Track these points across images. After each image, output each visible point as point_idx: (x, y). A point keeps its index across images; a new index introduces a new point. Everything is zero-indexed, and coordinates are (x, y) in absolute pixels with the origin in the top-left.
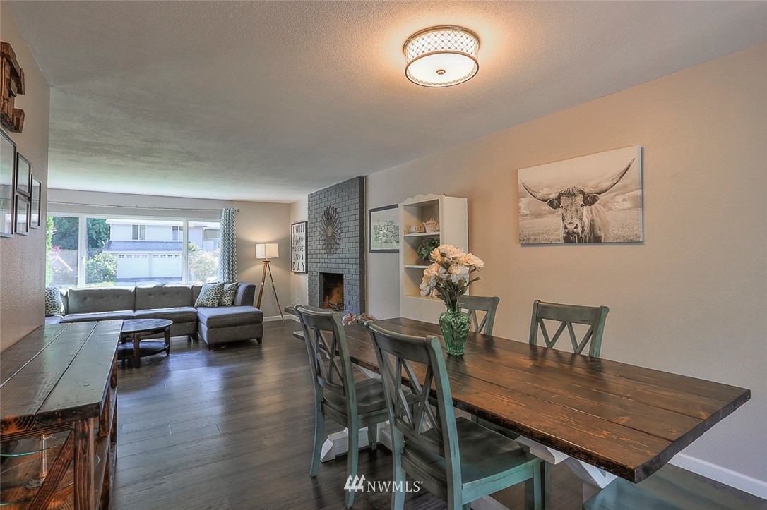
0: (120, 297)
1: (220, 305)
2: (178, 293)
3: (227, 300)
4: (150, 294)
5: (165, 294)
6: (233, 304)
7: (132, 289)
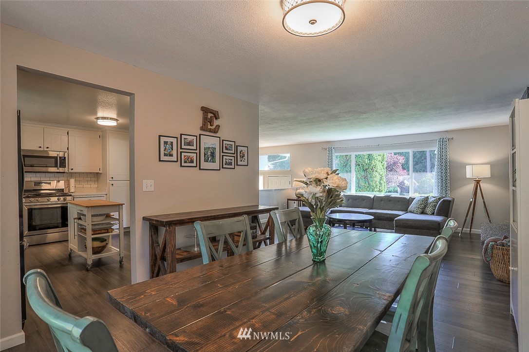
0: (365, 201)
1: (423, 213)
2: (398, 201)
3: (429, 210)
4: (382, 201)
5: (390, 201)
6: (433, 214)
7: (372, 196)
